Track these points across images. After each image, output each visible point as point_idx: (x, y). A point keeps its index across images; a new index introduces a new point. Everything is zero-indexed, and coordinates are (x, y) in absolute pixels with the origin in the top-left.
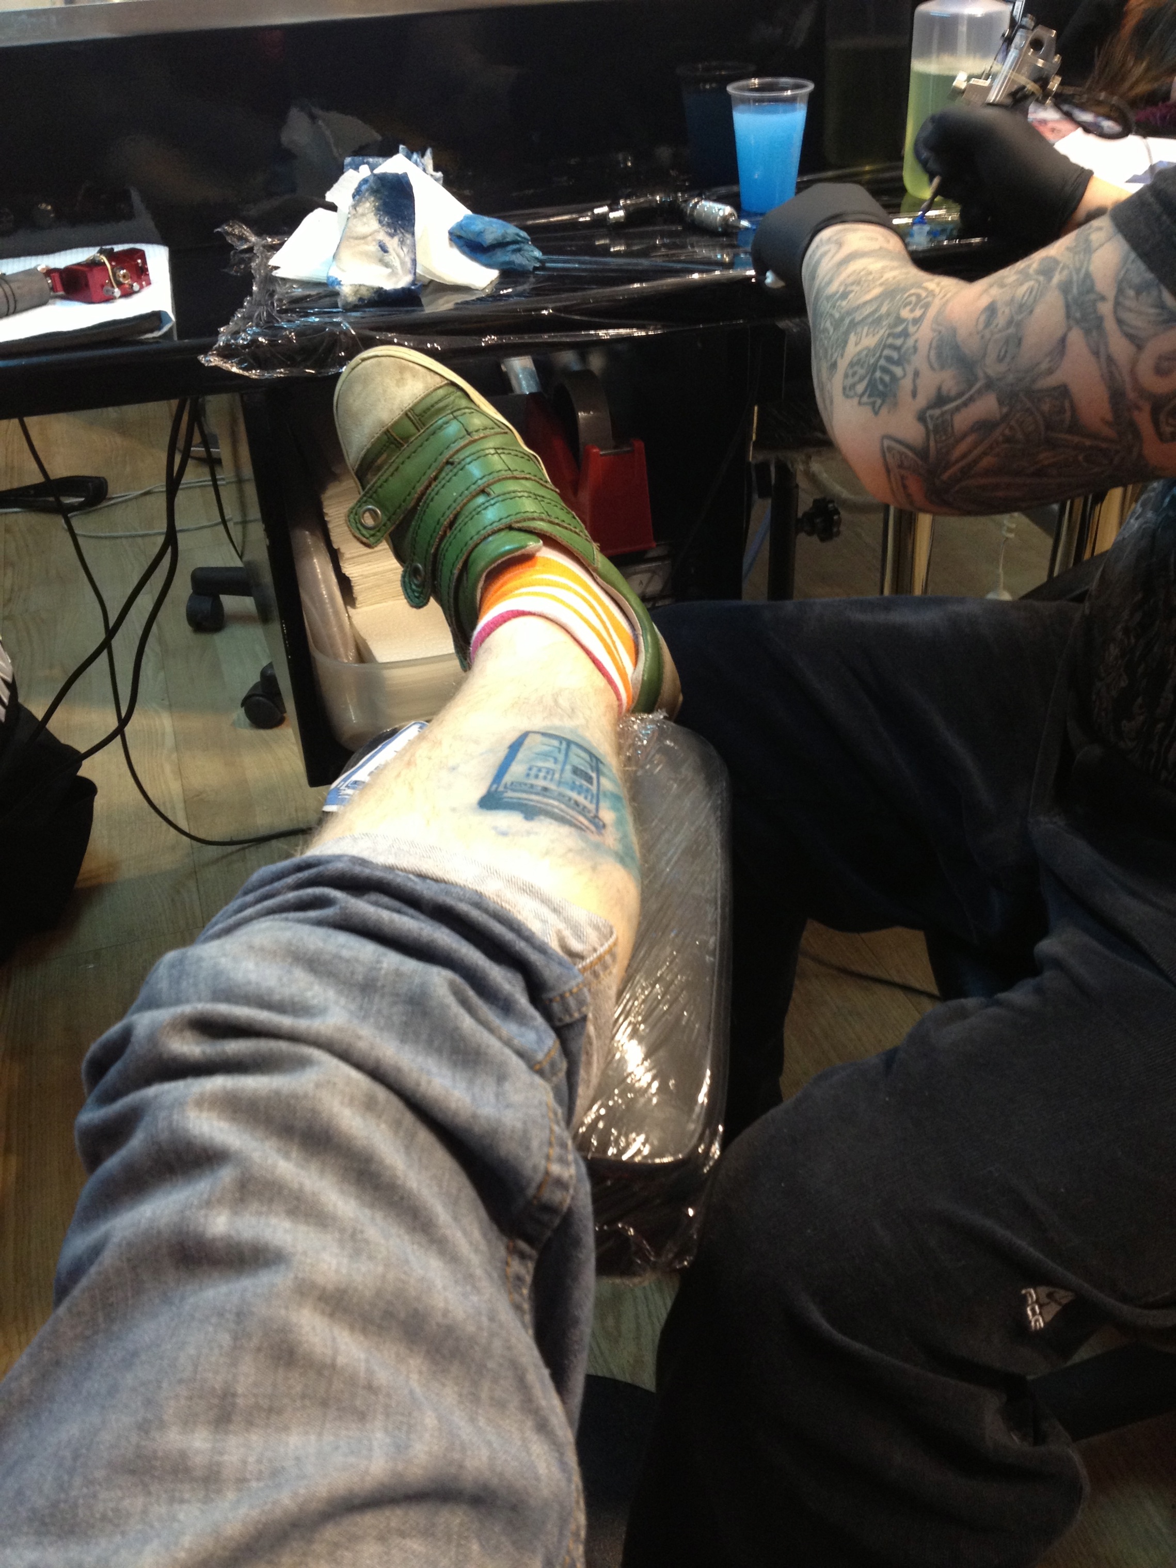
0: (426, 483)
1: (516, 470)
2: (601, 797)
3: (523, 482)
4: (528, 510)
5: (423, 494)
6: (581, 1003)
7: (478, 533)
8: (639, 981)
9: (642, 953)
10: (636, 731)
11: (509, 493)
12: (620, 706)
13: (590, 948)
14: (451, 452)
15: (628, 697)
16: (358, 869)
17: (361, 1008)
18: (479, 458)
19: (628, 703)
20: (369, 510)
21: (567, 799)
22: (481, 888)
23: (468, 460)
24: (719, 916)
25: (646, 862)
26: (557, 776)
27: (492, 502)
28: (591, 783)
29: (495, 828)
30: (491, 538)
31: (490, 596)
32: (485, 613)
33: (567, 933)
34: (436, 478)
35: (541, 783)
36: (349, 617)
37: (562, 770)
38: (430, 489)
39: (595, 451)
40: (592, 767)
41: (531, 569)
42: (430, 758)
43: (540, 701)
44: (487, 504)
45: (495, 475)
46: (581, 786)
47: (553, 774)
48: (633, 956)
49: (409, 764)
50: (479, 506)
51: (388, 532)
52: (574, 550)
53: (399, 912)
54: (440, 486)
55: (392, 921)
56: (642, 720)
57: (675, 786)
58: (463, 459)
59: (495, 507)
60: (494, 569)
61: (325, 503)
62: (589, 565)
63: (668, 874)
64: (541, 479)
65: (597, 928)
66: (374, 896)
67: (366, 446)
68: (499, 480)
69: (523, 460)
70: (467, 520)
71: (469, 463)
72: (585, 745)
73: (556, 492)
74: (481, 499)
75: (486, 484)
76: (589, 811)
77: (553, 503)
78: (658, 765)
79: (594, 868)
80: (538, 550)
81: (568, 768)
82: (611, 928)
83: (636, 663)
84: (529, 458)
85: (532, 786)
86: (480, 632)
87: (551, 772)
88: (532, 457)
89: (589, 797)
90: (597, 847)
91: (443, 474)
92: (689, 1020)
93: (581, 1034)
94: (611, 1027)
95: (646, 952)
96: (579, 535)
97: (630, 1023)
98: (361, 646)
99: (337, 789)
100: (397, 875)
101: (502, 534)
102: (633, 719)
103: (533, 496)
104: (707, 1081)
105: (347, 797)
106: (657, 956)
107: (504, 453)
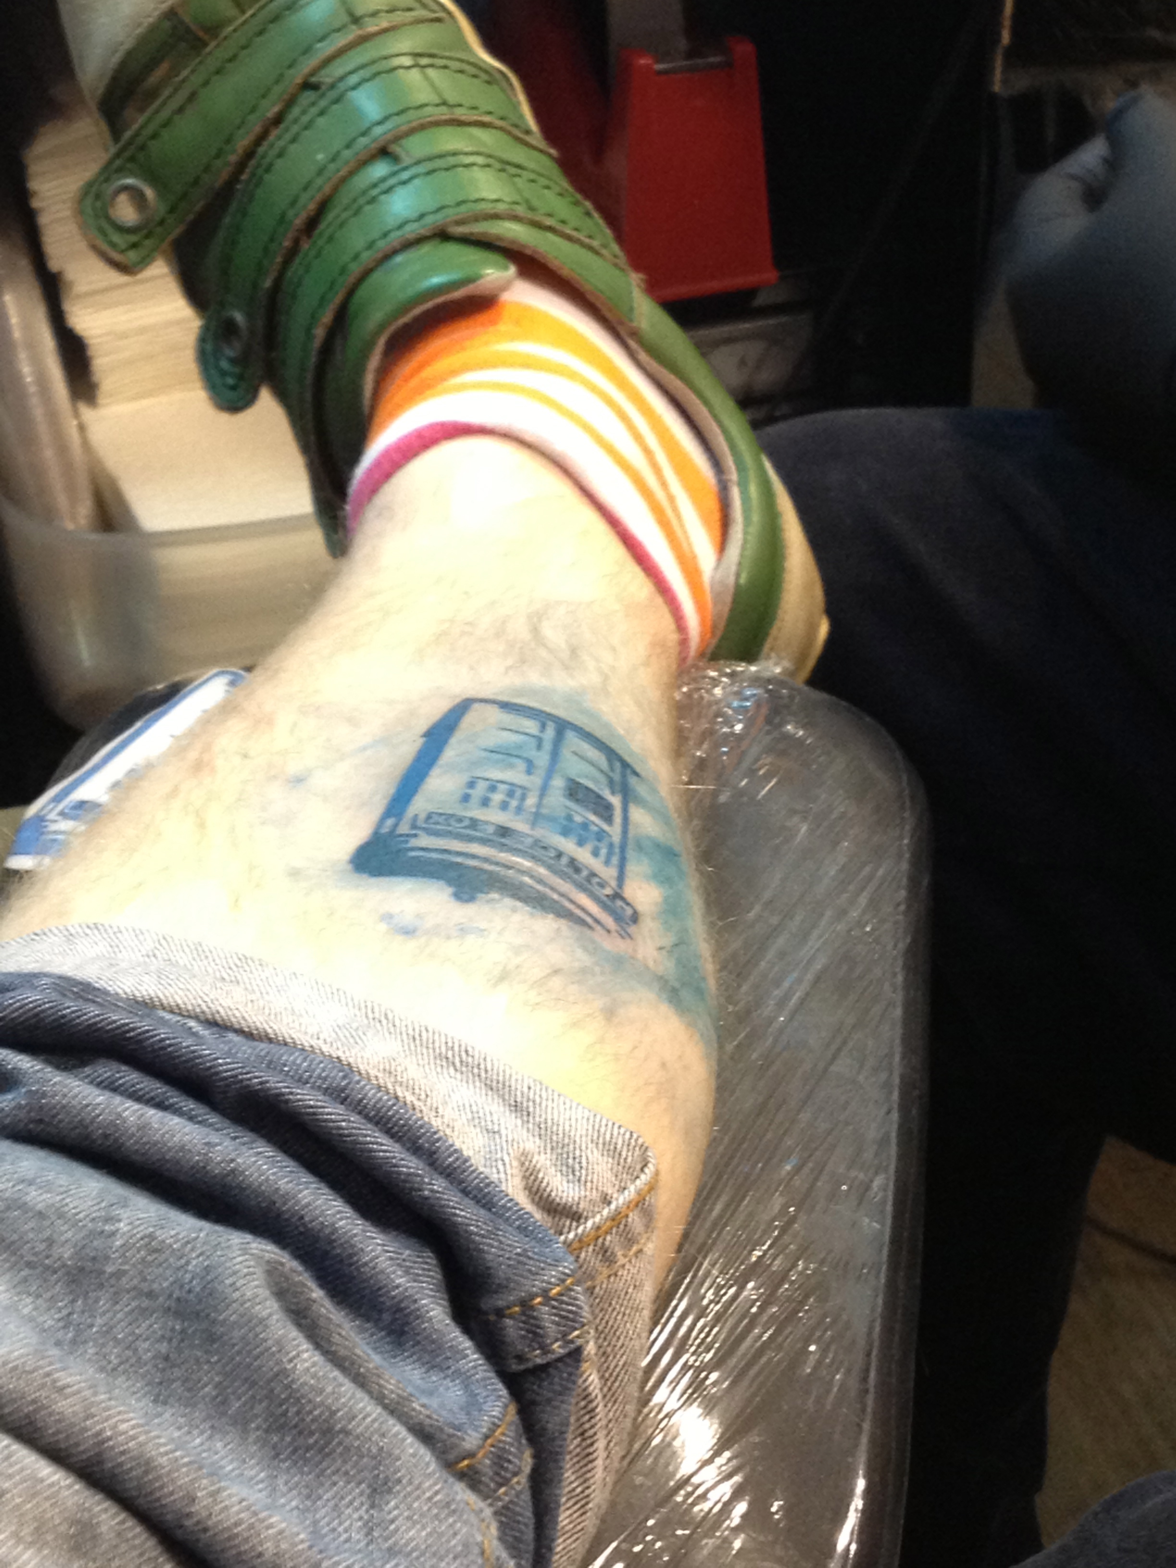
0: (258, 129)
1: (460, 105)
2: (631, 854)
3: (476, 132)
4: (485, 194)
5: (250, 154)
6: (570, 1321)
7: (370, 245)
8: (708, 1274)
9: (718, 1208)
10: (717, 702)
11: (441, 156)
12: (684, 642)
13: (595, 1195)
14: (312, 62)
15: (703, 622)
16: (70, 1007)
17: (66, 1322)
18: (378, 74)
19: (702, 636)
20: (126, 188)
21: (553, 854)
22: (348, 1055)
23: (353, 79)
24: (895, 1126)
25: (730, 999)
26: (531, 801)
27: (405, 175)
28: (609, 820)
29: (387, 917)
30: (399, 259)
31: (396, 390)
32: (383, 426)
33: (543, 1161)
34: (278, 120)
35: (495, 817)
36: (82, 428)
37: (544, 790)
38: (265, 144)
39: (642, 61)
40: (611, 783)
41: (491, 329)
42: (245, 756)
43: (499, 633)
44: (392, 181)
45: (411, 115)
46: (585, 826)
47: (523, 798)
48: (696, 1215)
49: (198, 767)
50: (375, 185)
51: (171, 237)
52: (586, 287)
53: (161, 1105)
54: (288, 137)
55: (143, 1127)
56: (732, 675)
57: (804, 828)
58: (342, 79)
59: (410, 187)
60: (407, 327)
61: (34, 168)
62: (622, 323)
63: (781, 1031)
64: (516, 126)
65: (611, 1150)
66: (106, 1069)
67: (122, 44)
68: (422, 127)
69: (475, 81)
70: (344, 215)
71: (354, 88)
72: (599, 733)
73: (550, 155)
74: (380, 169)
75: (389, 136)
76: (602, 885)
77: (543, 181)
78: (768, 777)
79: (609, 1013)
80: (505, 287)
81: (558, 783)
82: (645, 1149)
83: (722, 546)
84: (491, 78)
85: (474, 823)
86: (370, 471)
87: (518, 793)
88: (498, 76)
89: (604, 851)
90: (618, 963)
91: (296, 111)
92: (819, 1362)
93: (565, 1390)
94: (640, 1375)
95: (727, 1205)
96: (597, 253)
97: (686, 1368)
98: (107, 495)
99: (40, 819)
100: (164, 1022)
101: (425, 249)
102: (713, 674)
103: (498, 166)
104: (857, 1503)
105: (60, 837)
106: (751, 1215)
107: (431, 66)
